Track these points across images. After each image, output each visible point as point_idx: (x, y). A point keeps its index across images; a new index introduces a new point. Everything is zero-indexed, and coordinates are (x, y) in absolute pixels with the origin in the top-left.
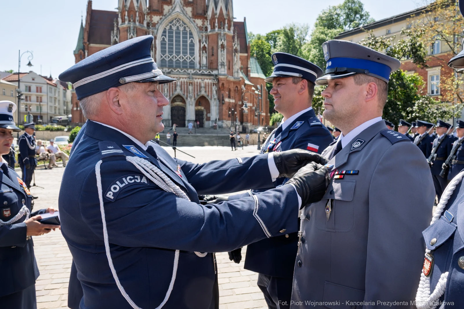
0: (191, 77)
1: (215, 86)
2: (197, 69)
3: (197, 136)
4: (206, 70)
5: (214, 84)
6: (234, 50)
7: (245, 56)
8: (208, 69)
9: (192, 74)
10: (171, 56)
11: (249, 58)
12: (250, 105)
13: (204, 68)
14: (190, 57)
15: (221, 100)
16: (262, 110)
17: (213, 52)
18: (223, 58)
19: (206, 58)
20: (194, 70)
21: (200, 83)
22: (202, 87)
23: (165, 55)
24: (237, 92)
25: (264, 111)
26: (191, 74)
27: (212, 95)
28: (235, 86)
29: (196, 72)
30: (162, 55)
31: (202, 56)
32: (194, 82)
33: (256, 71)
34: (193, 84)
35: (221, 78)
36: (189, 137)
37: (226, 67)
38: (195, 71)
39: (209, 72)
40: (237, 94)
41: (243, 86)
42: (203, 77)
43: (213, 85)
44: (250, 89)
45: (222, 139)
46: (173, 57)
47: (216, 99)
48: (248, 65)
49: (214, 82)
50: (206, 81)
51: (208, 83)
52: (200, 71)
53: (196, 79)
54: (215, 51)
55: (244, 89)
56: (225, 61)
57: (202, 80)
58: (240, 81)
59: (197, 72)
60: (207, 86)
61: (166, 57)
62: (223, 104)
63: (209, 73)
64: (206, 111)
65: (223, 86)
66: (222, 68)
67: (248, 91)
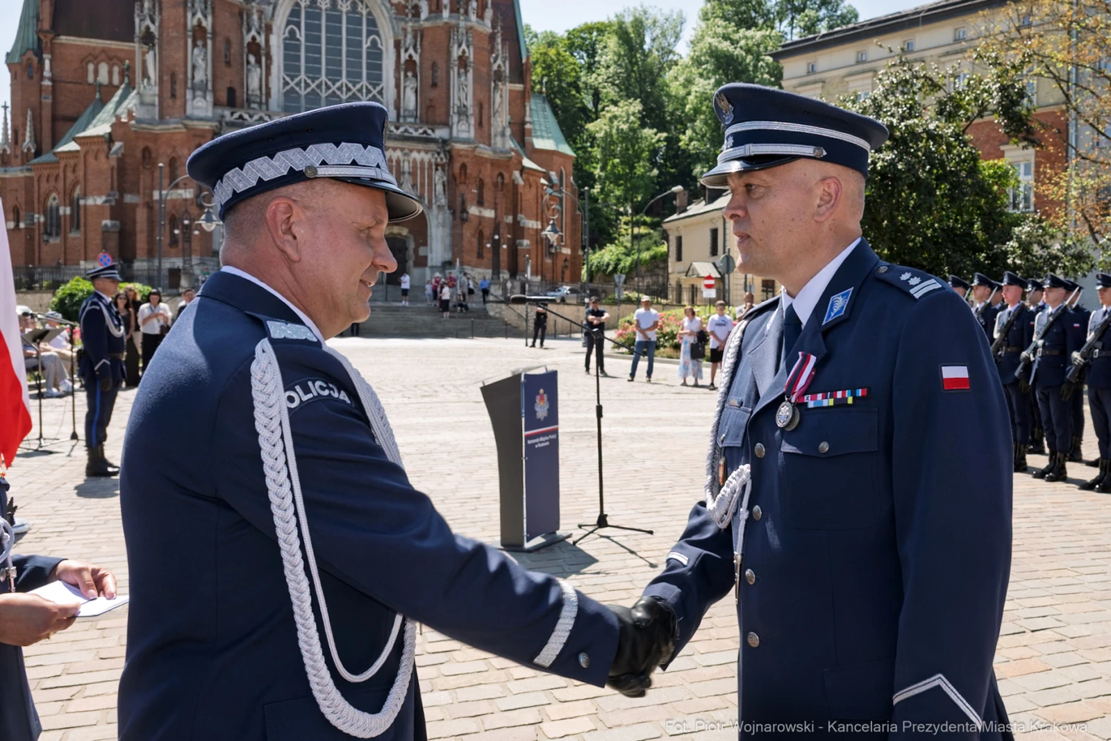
1: (440, 172)
3: (397, 309)
6: (492, 73)
7: (518, 91)
8: (421, 122)
10: (313, 82)
11: (529, 98)
12: (535, 227)
13: (412, 120)
14: (370, 87)
15: (458, 212)
16: (562, 241)
17: (434, 77)
18: (463, 95)
19: (416, 92)
21: (398, 162)
23: (297, 80)
24: (502, 190)
25: (568, 242)
28: (496, 172)
30: (288, 79)
31: (405, 87)
33: (544, 134)
35: (459, 150)
37: (472, 121)
39: (425, 132)
40: (500, 194)
41: (517, 173)
42: (407, 145)
43: (437, 169)
44: (535, 183)
45: (468, 318)
46: (319, 86)
47: (443, 206)
48: (525, 115)
50: (415, 155)
51: (422, 162)
52: (397, 128)
54: (441, 73)
55: (521, 182)
56: (469, 102)
57: (405, 155)
58: (511, 158)
60: (419, 171)
61: (298, 84)
62: (464, 220)
63: (425, 135)
64: (415, 240)
65: (463, 172)
66: (461, 123)
67: (530, 186)
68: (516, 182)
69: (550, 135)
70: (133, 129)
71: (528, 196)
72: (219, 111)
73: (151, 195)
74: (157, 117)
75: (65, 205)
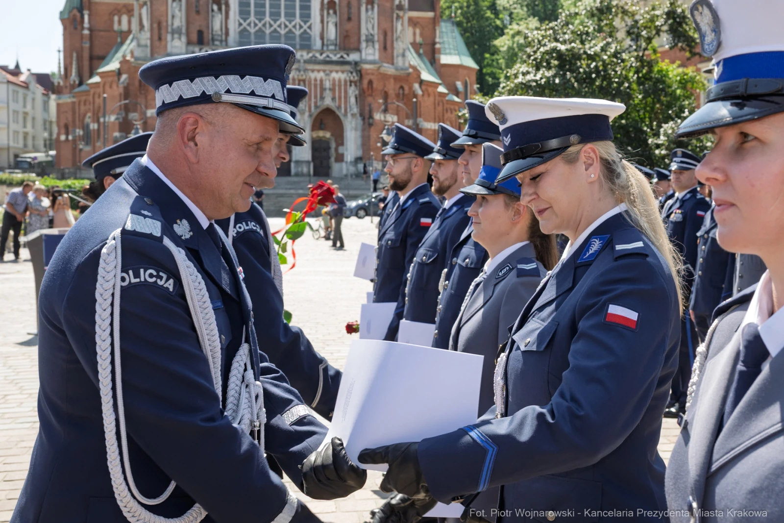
0: (301, 68)
1: (353, 87)
2: (317, 51)
4: (334, 52)
5: (351, 82)
6: (395, 7)
7: (430, 19)
8: (340, 49)
9: (305, 62)
10: (260, 22)
11: (439, 23)
12: (433, 128)
13: (332, 47)
14: (302, 24)
15: (367, 118)
17: (349, 13)
18: (370, 26)
19: (336, 25)
20: (308, 53)
21: (321, 81)
22: (325, 89)
23: (248, 21)
24: (403, 100)
26: (302, 61)
27: (348, 106)
28: (398, 86)
29: (314, 56)
30: (242, 21)
31: (328, 22)
32: (310, 78)
33: (452, 51)
34: (307, 83)
35: (367, 70)
36: (291, 197)
37: (377, 46)
38: (311, 55)
39: (342, 57)
40: (401, 103)
41: (416, 86)
42: (328, 67)
43: (351, 85)
44: (434, 93)
46: (264, 25)
47: (356, 114)
48: (435, 37)
49: (352, 78)
50: (334, 75)
51: (340, 81)
52: (321, 54)
53: (313, 71)
54: (354, 10)
55: (420, 92)
56: (375, 31)
57: (327, 75)
58: (409, 74)
59: (316, 57)
60: (337, 88)
61: (249, 24)
62: (370, 125)
63: (341, 59)
64: (336, 141)
65: (370, 87)
66: (368, 48)
67: (429, 95)
68: (416, 93)
69: (456, 52)
70: (133, 65)
71: (427, 104)
72: (191, 48)
73: (145, 113)
74: (149, 55)
75: (94, 122)
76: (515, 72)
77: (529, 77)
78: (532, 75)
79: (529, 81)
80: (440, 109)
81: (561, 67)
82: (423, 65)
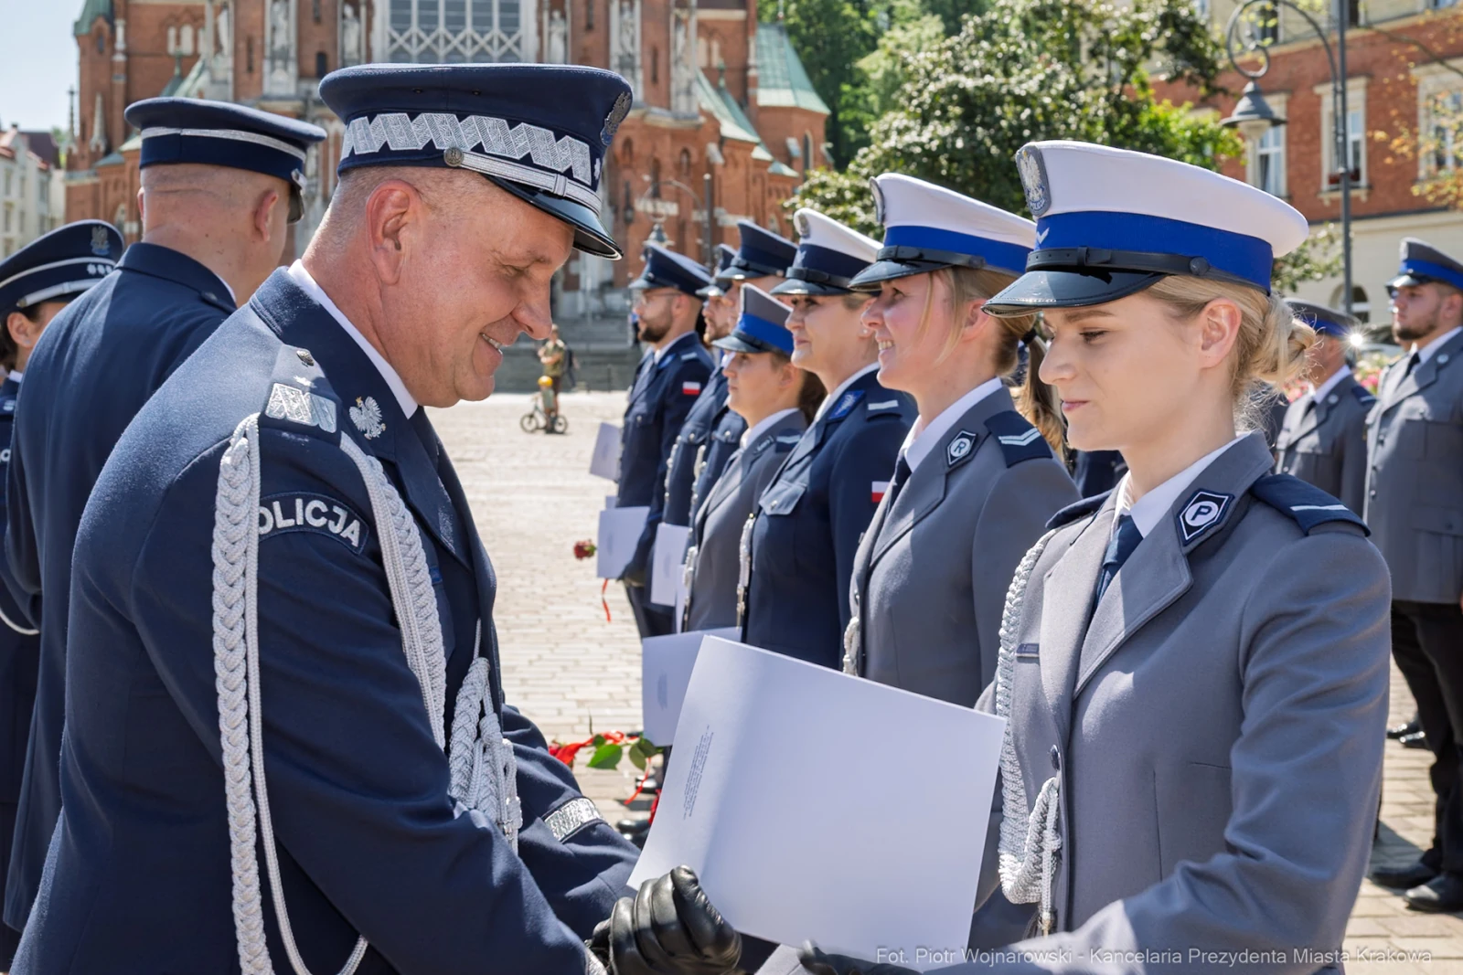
7: (734, 22)
10: (428, 35)
11: (756, 31)
14: (504, 37)
15: (621, 208)
17: (589, 16)
18: (627, 40)
19: (567, 38)
23: (406, 34)
24: (687, 176)
28: (679, 149)
30: (395, 35)
31: (550, 34)
33: (780, 82)
37: (640, 75)
40: (684, 180)
41: (713, 148)
44: (746, 160)
45: (606, 363)
46: (436, 41)
48: (747, 56)
54: (597, 10)
55: (719, 160)
56: (637, 51)
58: (699, 127)
61: (409, 40)
62: (628, 222)
65: (628, 150)
67: (736, 165)
68: (712, 161)
69: (788, 83)
71: (732, 180)
72: (305, 85)
75: (131, 220)
76: (886, 127)
77: (909, 138)
78: (914, 133)
79: (909, 145)
80: (756, 189)
81: (967, 118)
82: (724, 110)
